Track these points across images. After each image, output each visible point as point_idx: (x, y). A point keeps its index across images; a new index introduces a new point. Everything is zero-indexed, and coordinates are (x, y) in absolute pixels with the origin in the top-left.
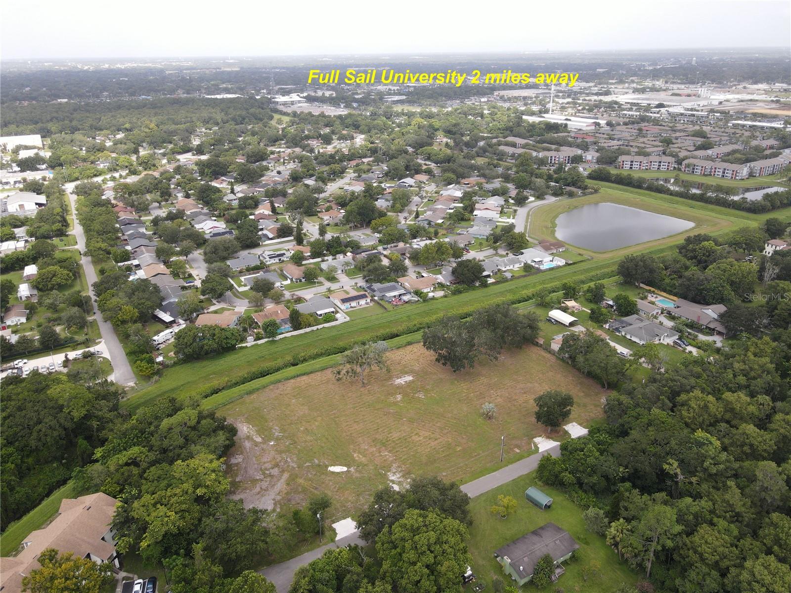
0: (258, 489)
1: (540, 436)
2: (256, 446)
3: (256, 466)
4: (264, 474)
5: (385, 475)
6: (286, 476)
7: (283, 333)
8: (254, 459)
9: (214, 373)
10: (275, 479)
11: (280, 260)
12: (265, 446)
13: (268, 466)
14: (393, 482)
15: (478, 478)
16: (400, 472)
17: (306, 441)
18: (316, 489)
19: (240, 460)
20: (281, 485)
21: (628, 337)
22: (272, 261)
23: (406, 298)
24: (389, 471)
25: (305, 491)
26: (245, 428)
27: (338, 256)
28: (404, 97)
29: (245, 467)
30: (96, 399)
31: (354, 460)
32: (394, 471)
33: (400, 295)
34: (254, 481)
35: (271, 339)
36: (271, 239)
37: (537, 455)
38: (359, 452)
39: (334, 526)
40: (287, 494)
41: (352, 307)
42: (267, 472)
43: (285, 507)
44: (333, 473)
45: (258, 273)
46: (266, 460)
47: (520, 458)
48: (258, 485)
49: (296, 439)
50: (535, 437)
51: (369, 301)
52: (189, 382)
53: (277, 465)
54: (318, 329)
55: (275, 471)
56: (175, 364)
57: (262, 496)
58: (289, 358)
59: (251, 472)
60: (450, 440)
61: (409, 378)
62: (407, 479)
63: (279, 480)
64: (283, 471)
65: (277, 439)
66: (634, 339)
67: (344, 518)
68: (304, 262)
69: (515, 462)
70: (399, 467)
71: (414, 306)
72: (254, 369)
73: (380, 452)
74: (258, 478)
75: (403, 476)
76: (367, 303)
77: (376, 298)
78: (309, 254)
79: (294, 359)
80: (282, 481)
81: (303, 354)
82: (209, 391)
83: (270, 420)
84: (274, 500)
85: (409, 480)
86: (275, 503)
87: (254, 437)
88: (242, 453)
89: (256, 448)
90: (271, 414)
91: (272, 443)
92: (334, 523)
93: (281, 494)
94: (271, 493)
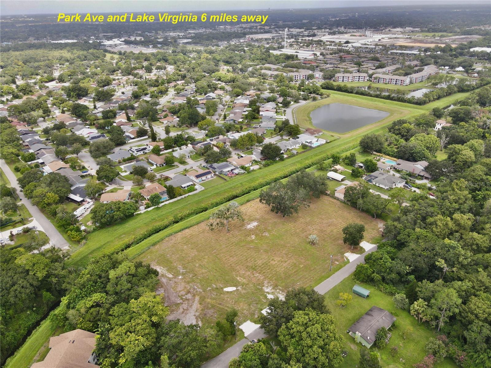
0: (181, 310)
1: (347, 252)
2: (170, 280)
3: (175, 294)
4: (182, 299)
5: (262, 289)
6: (197, 298)
7: (163, 202)
8: (172, 290)
9: (124, 234)
10: (191, 302)
11: (144, 152)
12: (176, 280)
13: (183, 293)
14: (268, 293)
15: (319, 283)
16: (271, 285)
17: (203, 273)
18: (220, 304)
19: (163, 291)
20: (196, 305)
21: (377, 185)
22: (139, 153)
23: (236, 171)
24: (264, 286)
25: (213, 307)
27: (182, 147)
28: (190, 40)
29: (168, 296)
30: (52, 262)
31: (239, 282)
32: (267, 285)
33: (232, 170)
35: (156, 206)
36: (133, 138)
37: (349, 264)
38: (240, 276)
39: (241, 327)
40: (202, 310)
41: (203, 180)
42: (184, 297)
43: (204, 320)
44: (228, 292)
45: (132, 162)
46: (180, 289)
47: (340, 267)
48: (180, 307)
49: (196, 273)
50: (345, 253)
51: (213, 175)
52: (108, 242)
53: (189, 292)
54: (185, 197)
55: (189, 296)
56: (94, 230)
57: (186, 314)
58: (171, 218)
59: (173, 299)
60: (294, 261)
61: (255, 224)
62: (276, 290)
63: (193, 302)
64: (194, 296)
65: (183, 274)
66: (381, 186)
67: (245, 321)
68: (161, 153)
69: (338, 270)
70: (269, 283)
71: (243, 177)
72: (150, 228)
73: (253, 274)
74: (179, 302)
75: (273, 288)
76: (212, 177)
77: (217, 173)
78: (163, 147)
79: (175, 218)
80: (196, 302)
81: (180, 215)
82: (123, 247)
83: (173, 262)
84: (195, 315)
85: (278, 291)
86: (196, 318)
87: (167, 275)
88: (162, 287)
89: (171, 282)
90: (173, 258)
91: (180, 277)
92: (240, 325)
93: (198, 311)
94: (191, 311)
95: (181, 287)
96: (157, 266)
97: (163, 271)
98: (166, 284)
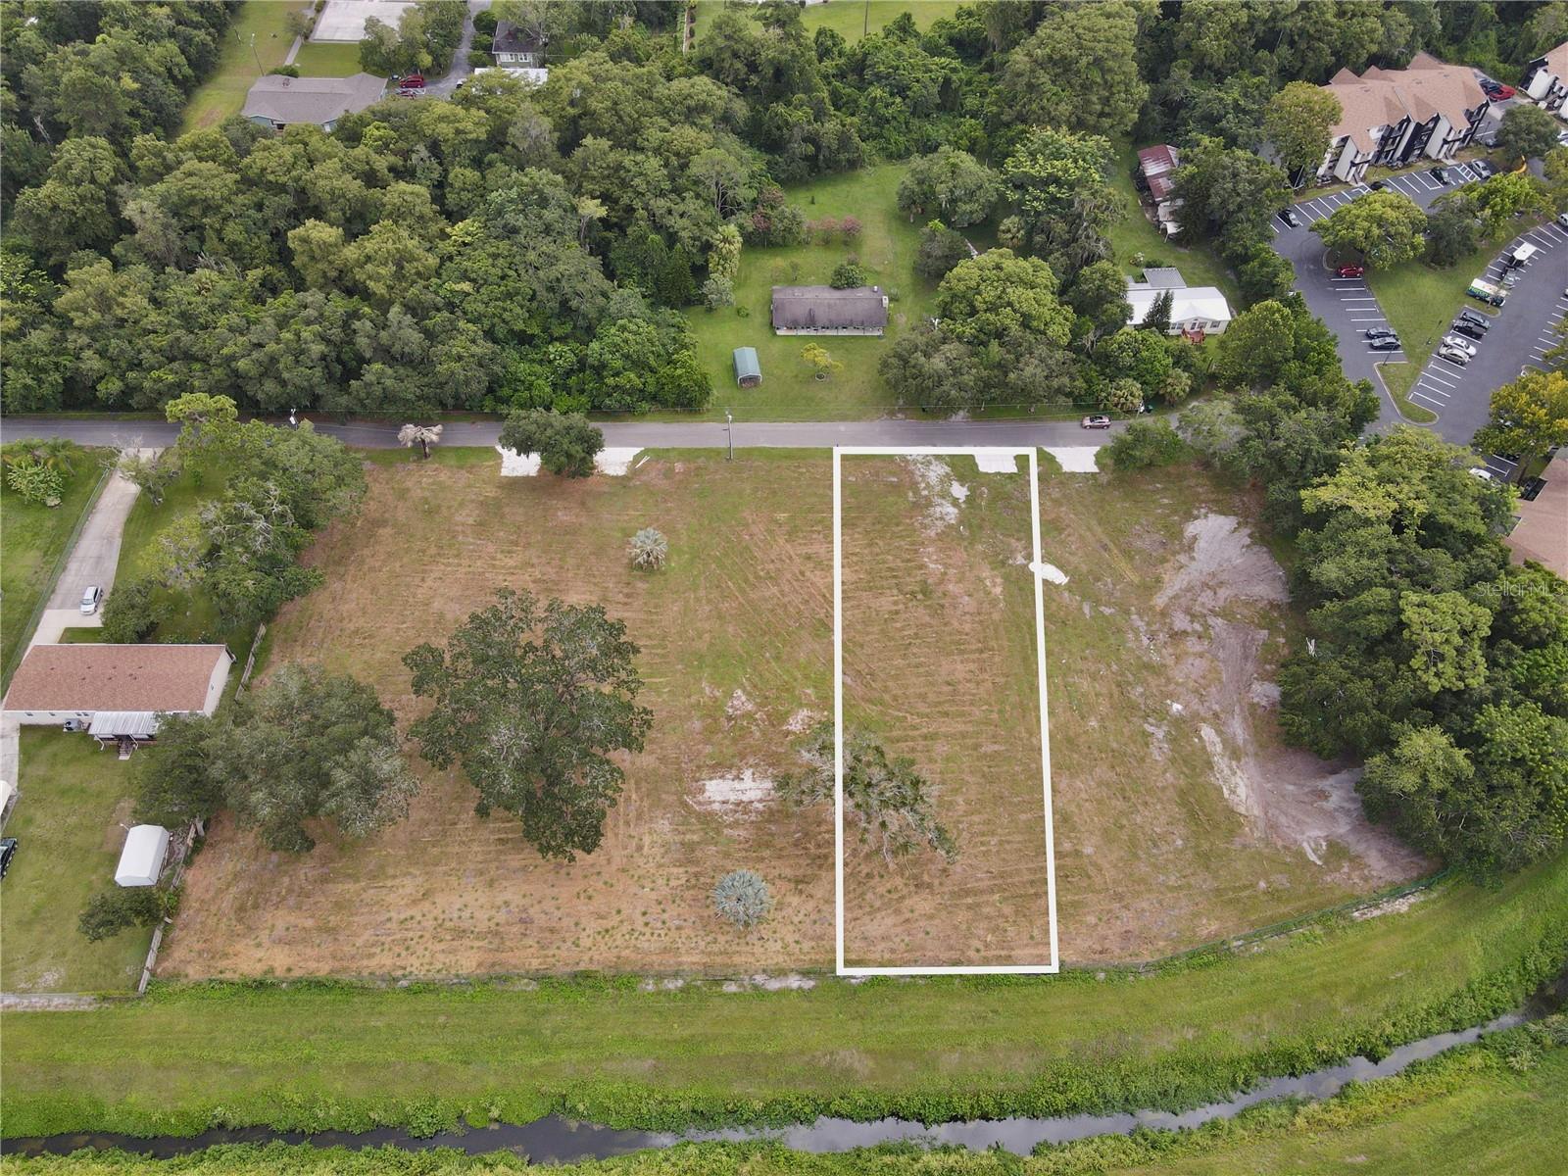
0: (1223, 593)
2: (1216, 715)
3: (1221, 654)
4: (1207, 627)
5: (961, 522)
6: (1160, 601)
8: (1224, 677)
10: (1183, 601)
12: (1195, 705)
13: (1192, 645)
14: (955, 502)
17: (1094, 677)
18: (1105, 548)
19: (1257, 687)
20: (1174, 582)
24: (950, 526)
25: (1127, 553)
26: (1242, 791)
29: (1246, 658)
31: (1006, 578)
32: (939, 523)
34: (1226, 613)
37: (654, 446)
38: (987, 593)
39: (1095, 469)
40: (1164, 560)
42: (1197, 627)
44: (1061, 567)
46: (1197, 662)
48: (1221, 603)
49: (1116, 692)
53: (1177, 636)
55: (1181, 622)
57: (1214, 575)
59: (1234, 642)
62: (926, 497)
63: (1176, 597)
64: (1164, 614)
65: (1161, 714)
67: (1073, 475)
70: (926, 527)
73: (945, 573)
74: (1220, 621)
75: (930, 505)
80: (1170, 593)
83: (1171, 793)
84: (1193, 559)
85: (925, 493)
86: (1191, 548)
87: (1219, 748)
88: (1252, 705)
89: (1216, 707)
90: (1163, 819)
91: (1177, 707)
92: (1093, 474)
93: (1177, 565)
94: (1197, 574)
95: (1191, 667)
96: (1242, 810)
97: (1227, 771)
98: (1237, 709)
